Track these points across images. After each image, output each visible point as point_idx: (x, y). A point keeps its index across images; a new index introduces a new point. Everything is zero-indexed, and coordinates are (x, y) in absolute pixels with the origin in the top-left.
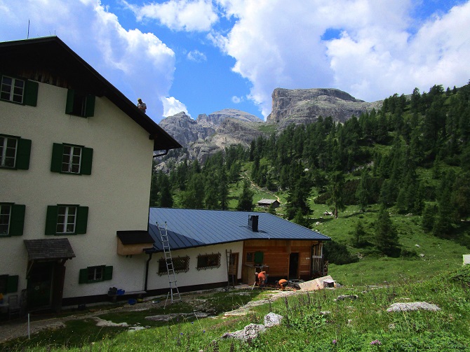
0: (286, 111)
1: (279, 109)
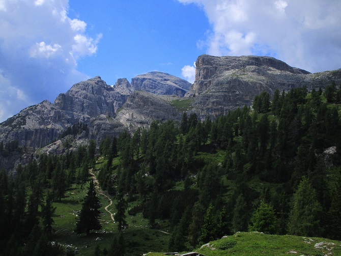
0: (210, 82)
1: (203, 79)
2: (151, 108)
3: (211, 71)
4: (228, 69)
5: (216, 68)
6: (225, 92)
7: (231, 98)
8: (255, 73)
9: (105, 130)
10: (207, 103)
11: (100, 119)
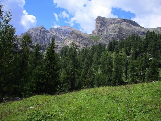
0: (103, 29)
1: (99, 28)
2: (81, 39)
3: (104, 24)
4: (112, 24)
5: (106, 23)
6: (118, 33)
7: (120, 36)
8: (127, 26)
9: (61, 48)
10: (109, 38)
11: (57, 43)
